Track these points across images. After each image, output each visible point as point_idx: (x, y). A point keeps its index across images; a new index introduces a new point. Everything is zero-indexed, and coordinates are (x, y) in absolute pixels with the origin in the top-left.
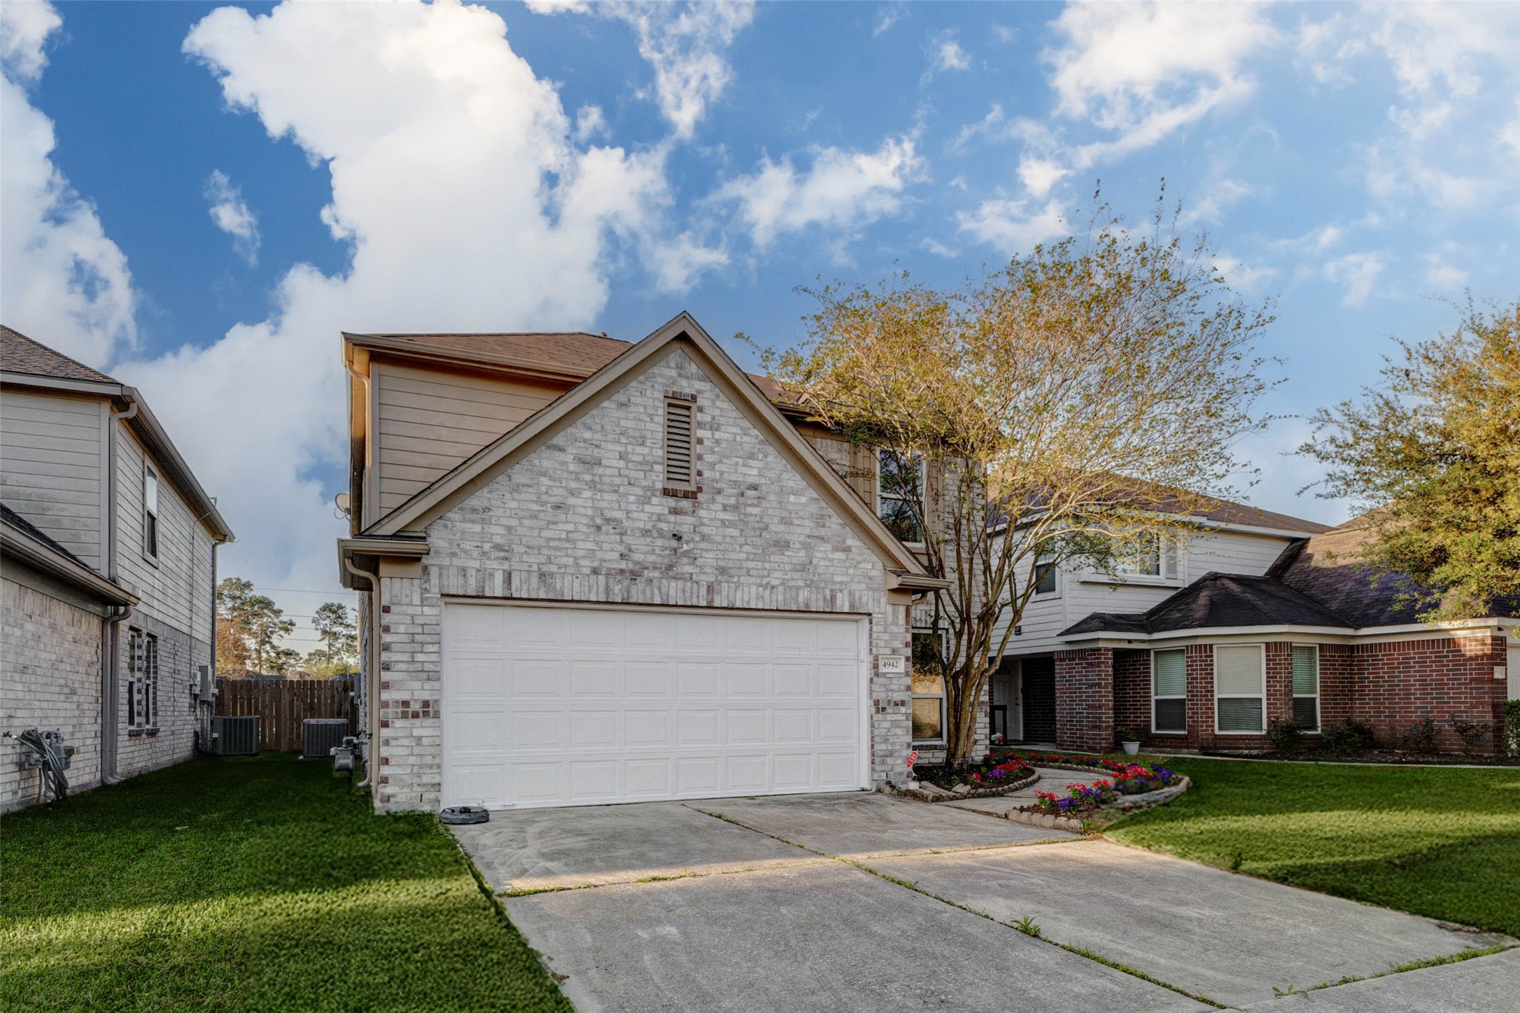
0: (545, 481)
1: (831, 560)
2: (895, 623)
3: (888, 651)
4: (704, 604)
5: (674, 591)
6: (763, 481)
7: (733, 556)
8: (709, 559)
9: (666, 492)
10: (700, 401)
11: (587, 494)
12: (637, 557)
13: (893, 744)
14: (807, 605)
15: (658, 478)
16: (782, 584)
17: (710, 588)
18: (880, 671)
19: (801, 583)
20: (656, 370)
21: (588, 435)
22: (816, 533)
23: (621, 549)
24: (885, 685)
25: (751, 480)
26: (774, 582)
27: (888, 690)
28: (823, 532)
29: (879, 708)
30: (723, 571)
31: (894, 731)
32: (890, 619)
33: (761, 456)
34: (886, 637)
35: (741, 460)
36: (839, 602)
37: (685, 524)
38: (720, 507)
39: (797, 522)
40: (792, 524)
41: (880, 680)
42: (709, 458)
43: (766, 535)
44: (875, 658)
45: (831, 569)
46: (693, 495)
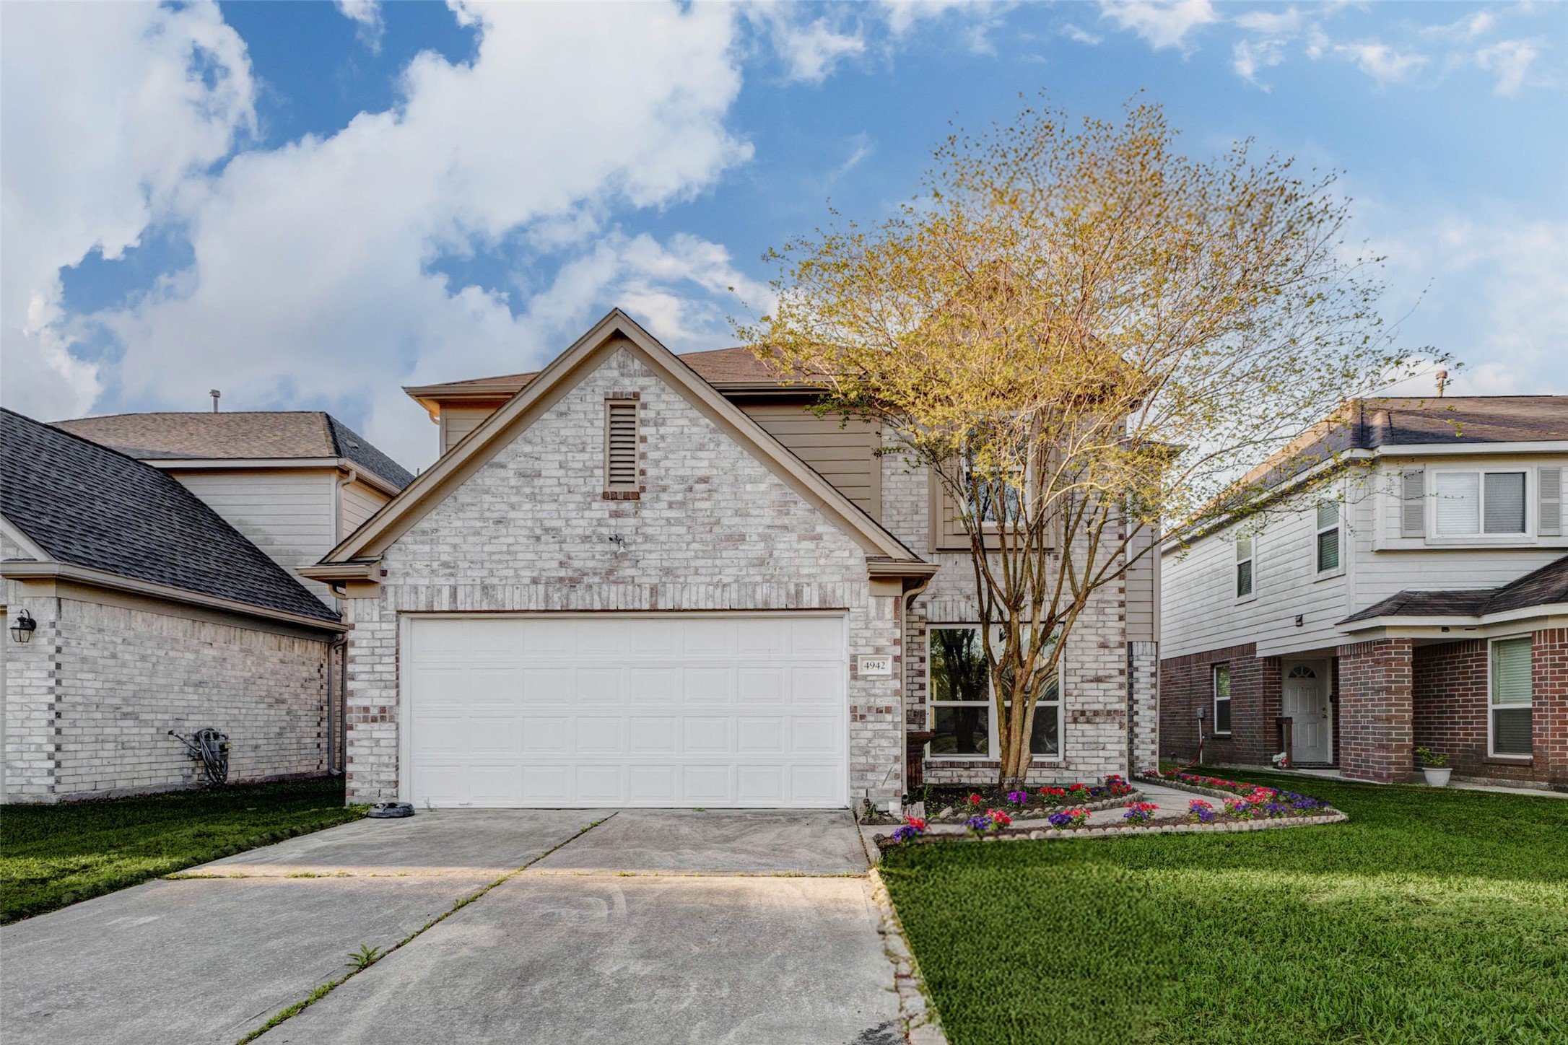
0: (487, 498)
1: (797, 551)
2: (880, 618)
3: (870, 650)
4: (647, 607)
5: (615, 596)
6: (715, 472)
7: (680, 555)
8: (652, 560)
9: (606, 496)
10: (644, 398)
11: (527, 506)
12: (576, 564)
14: (766, 603)
15: (599, 482)
16: (737, 581)
17: (654, 591)
18: (862, 671)
19: (759, 579)
20: (596, 374)
21: (528, 449)
22: (778, 522)
23: (561, 557)
24: (865, 690)
25: (701, 473)
26: (726, 580)
27: (870, 695)
28: (786, 521)
29: (857, 715)
30: (668, 571)
31: (876, 742)
32: (873, 613)
33: (712, 446)
34: (868, 633)
35: (689, 454)
36: (806, 598)
37: (626, 527)
38: (665, 505)
39: (754, 512)
40: (748, 515)
41: (860, 684)
42: (653, 455)
43: (717, 529)
44: (854, 659)
45: (797, 561)
46: (636, 496)
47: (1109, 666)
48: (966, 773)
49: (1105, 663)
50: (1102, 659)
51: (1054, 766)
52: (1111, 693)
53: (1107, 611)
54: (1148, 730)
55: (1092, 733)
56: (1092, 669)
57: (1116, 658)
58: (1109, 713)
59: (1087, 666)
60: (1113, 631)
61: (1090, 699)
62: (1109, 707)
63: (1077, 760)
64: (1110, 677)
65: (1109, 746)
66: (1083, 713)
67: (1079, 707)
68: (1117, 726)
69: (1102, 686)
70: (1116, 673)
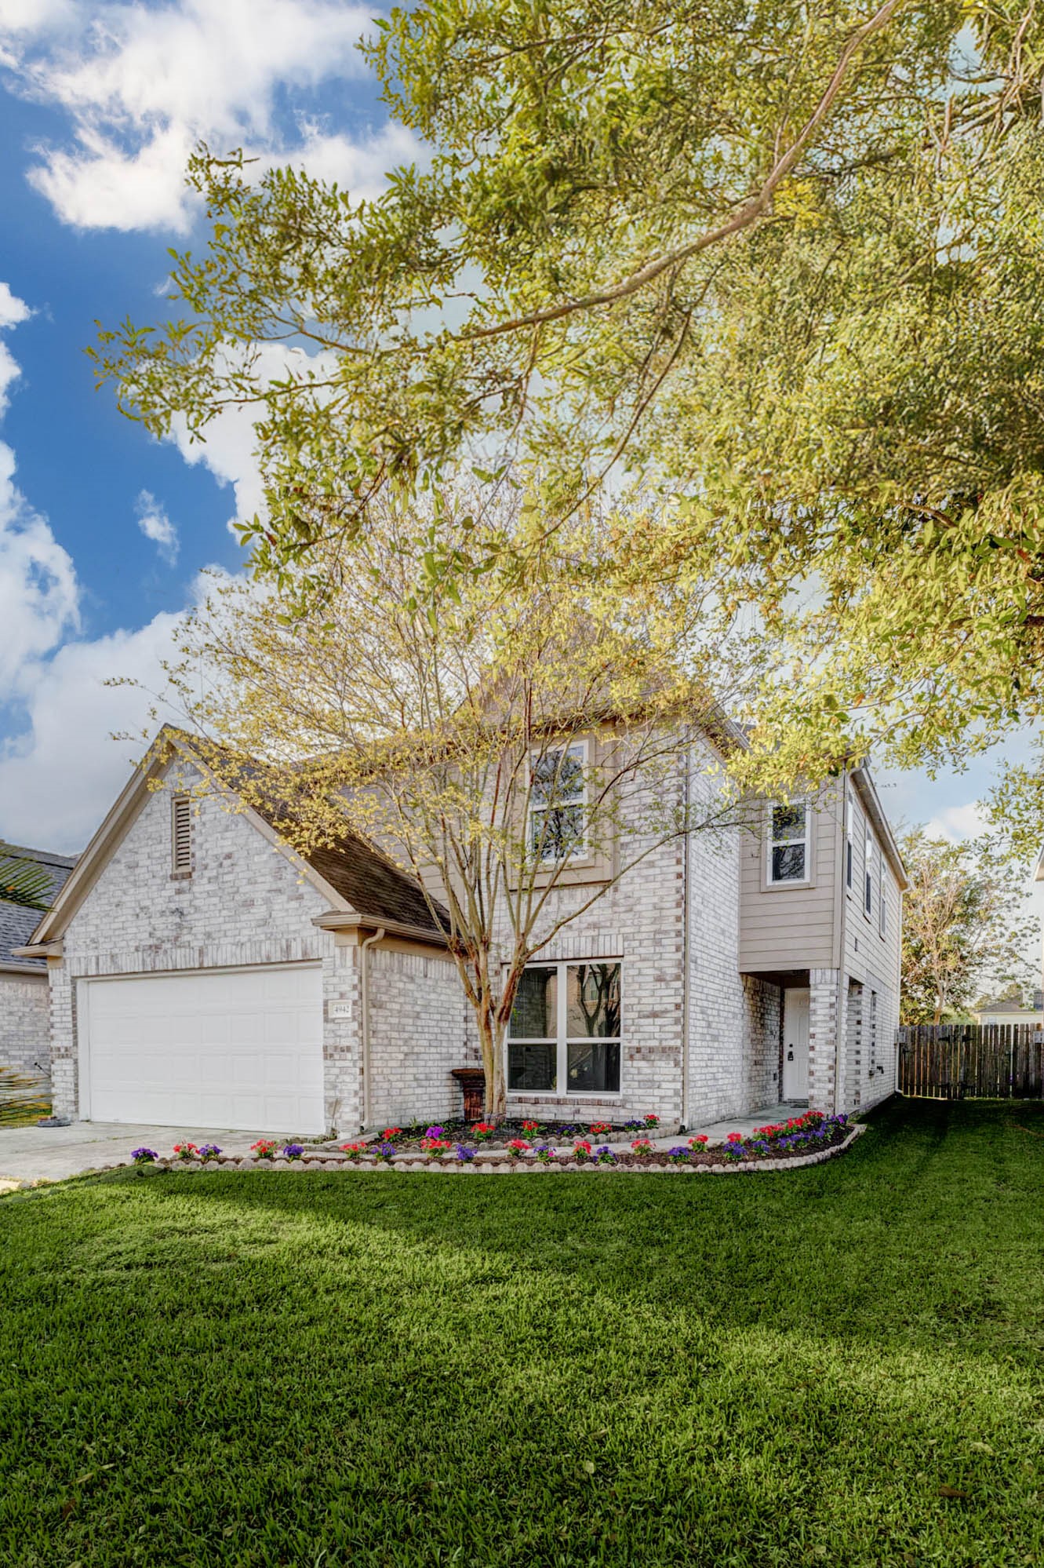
0: (112, 887)
1: (287, 910)
2: (343, 966)
3: (336, 995)
4: (197, 966)
5: (181, 958)
6: (235, 848)
7: (213, 921)
8: (199, 928)
9: (174, 878)
10: (194, 793)
11: (132, 891)
12: (158, 934)
13: (341, 1091)
14: (268, 958)
15: (169, 868)
16: (249, 940)
17: (201, 952)
18: (331, 1016)
19: (263, 937)
21: (131, 846)
22: (274, 887)
23: (150, 929)
24: (333, 1031)
25: (226, 850)
26: (244, 939)
27: (336, 1036)
28: (280, 884)
29: (328, 1055)
30: (208, 935)
31: (342, 1078)
32: (338, 962)
33: (233, 827)
34: (335, 980)
35: (219, 835)
36: (293, 951)
37: (185, 901)
38: (205, 880)
39: (260, 879)
40: (256, 883)
41: (330, 1026)
42: (199, 840)
43: (237, 897)
44: (326, 1004)
45: (287, 920)
46: (190, 875)
47: (665, 1000)
49: (661, 997)
50: (658, 993)
51: (611, 1104)
52: (667, 1029)
53: (664, 942)
54: (825, 1067)
55: (648, 1071)
56: (649, 1003)
57: (672, 992)
58: (664, 1050)
59: (644, 1001)
60: (670, 963)
61: (646, 1036)
62: (665, 1044)
63: (636, 1098)
64: (666, 1011)
65: (664, 1085)
66: (639, 1050)
67: (635, 1044)
68: (672, 1064)
69: (658, 1021)
70: (672, 1007)
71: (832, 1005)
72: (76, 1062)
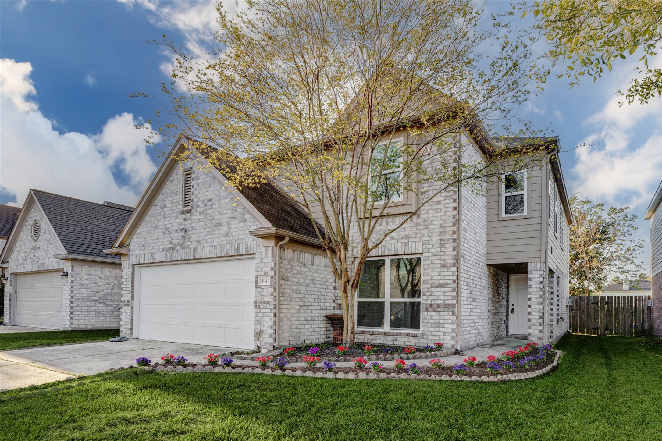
0: (153, 218)
1: (238, 228)
2: (266, 257)
3: (263, 273)
4: (192, 258)
5: (184, 254)
6: (213, 196)
7: (201, 234)
8: (194, 238)
9: (183, 212)
10: (194, 169)
11: (162, 220)
12: (174, 242)
13: (264, 326)
14: (228, 253)
15: (180, 208)
16: (219, 244)
17: (195, 251)
18: (259, 285)
19: (225, 242)
21: (163, 197)
22: (232, 216)
23: (170, 239)
24: (260, 293)
25: (209, 198)
26: (216, 244)
27: (262, 295)
28: (235, 214)
29: (257, 306)
30: (198, 242)
31: (264, 318)
32: (264, 256)
33: (213, 185)
34: (262, 265)
35: (205, 190)
36: (241, 249)
37: (187, 224)
38: (198, 213)
39: (225, 212)
40: (223, 214)
41: (259, 290)
42: (195, 193)
43: (213, 222)
44: (257, 278)
45: (238, 233)
46: (190, 211)
47: (447, 278)
48: (371, 337)
49: (444, 276)
50: (443, 274)
51: (415, 336)
52: (448, 294)
53: (446, 245)
55: (437, 317)
56: (437, 279)
57: (451, 273)
58: (446, 306)
59: (434, 278)
60: (450, 257)
61: (436, 298)
62: (446, 302)
63: (429, 333)
64: (448, 284)
65: (446, 326)
66: (431, 306)
67: (429, 302)
68: (451, 314)
69: (443, 290)
70: (451, 282)
71: (541, 283)
72: (132, 308)
